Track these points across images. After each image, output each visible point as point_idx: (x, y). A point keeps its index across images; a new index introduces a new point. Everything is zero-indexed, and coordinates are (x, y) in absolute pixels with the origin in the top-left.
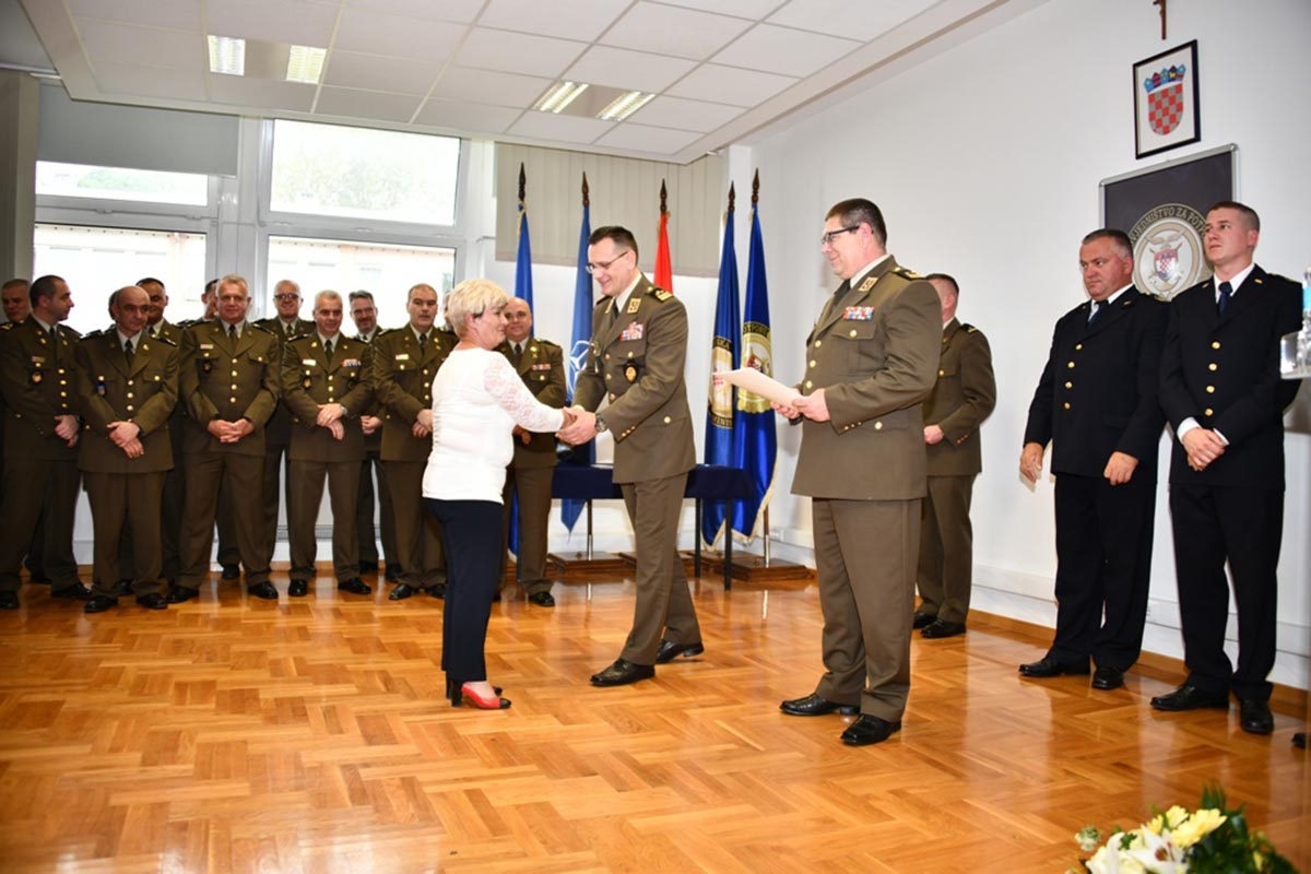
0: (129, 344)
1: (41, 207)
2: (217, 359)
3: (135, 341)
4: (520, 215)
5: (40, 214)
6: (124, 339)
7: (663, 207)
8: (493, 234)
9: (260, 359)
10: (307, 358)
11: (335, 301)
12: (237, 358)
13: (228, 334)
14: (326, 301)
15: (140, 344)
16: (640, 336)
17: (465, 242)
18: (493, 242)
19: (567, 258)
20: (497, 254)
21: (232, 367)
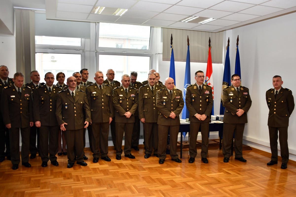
0: (73, 93)
1: (37, 48)
2: (97, 96)
3: (74, 92)
4: (171, 49)
5: (37, 50)
6: (71, 92)
7: (210, 45)
8: (162, 53)
9: (109, 95)
10: (120, 94)
11: (128, 78)
12: (103, 95)
13: (99, 88)
14: (126, 78)
17: (153, 55)
18: (162, 55)
19: (182, 59)
20: (163, 58)
21: (102, 98)
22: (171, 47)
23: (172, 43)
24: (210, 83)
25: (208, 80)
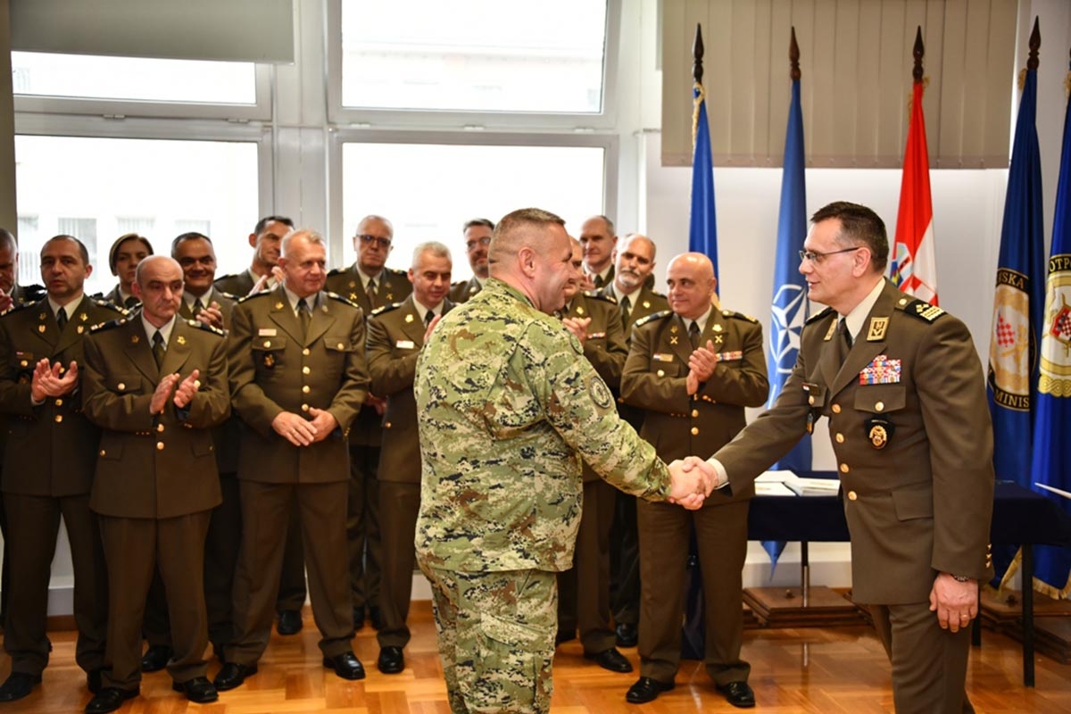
0: (158, 337)
1: (20, 112)
2: (282, 351)
3: (166, 333)
4: (696, 103)
5: (19, 121)
6: (151, 330)
8: (657, 123)
9: (341, 346)
10: (401, 340)
11: (442, 260)
12: (310, 347)
13: (296, 313)
14: (430, 257)
15: (173, 335)
16: (897, 379)
17: (617, 137)
18: (658, 138)
19: (768, 156)
20: (664, 154)
21: (303, 361)
22: (698, 94)
23: (699, 75)
24: (918, 275)
25: (906, 261)
